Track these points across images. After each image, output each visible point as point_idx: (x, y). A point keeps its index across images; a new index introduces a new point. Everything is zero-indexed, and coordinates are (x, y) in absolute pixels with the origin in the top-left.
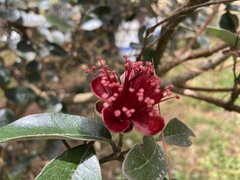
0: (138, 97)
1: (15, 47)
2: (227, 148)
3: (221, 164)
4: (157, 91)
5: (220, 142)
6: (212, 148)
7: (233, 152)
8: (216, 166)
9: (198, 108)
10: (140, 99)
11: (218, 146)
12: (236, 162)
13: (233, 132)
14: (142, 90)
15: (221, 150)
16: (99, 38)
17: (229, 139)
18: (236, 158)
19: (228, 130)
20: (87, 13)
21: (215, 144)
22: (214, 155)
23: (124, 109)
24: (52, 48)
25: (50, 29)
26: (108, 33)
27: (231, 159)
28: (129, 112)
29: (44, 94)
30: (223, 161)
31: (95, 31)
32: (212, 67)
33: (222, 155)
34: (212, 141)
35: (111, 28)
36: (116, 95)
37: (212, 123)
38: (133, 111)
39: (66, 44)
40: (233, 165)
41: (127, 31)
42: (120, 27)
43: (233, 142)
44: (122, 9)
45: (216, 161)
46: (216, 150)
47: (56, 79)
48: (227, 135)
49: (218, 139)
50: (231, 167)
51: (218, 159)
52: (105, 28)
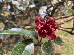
0: (50, 27)
1: (9, 10)
2: (70, 48)
3: (68, 52)
4: (56, 26)
5: (68, 46)
6: (66, 47)
7: (72, 49)
8: (66, 52)
9: (63, 35)
10: (50, 28)
11: (68, 47)
12: (73, 52)
13: (73, 43)
14: (51, 25)
15: (68, 48)
16: (34, 10)
17: (71, 45)
18: (73, 51)
19: (71, 42)
20: (31, 2)
21: (67, 46)
22: (66, 49)
23: (45, 30)
24: (20, 12)
25: (20, 6)
26: (37, 9)
27: (71, 51)
28: (46, 31)
29: (16, 25)
30: (69, 51)
31: (33, 8)
32: (68, 21)
33: (68, 50)
34: (66, 45)
35: (38, 8)
36: (43, 25)
37: (66, 40)
38: (47, 31)
39: (24, 11)
40: (72, 53)
41: (43, 9)
42: (41, 8)
43: (72, 46)
44: (42, 2)
45: (66, 51)
46: (67, 48)
47: (20, 21)
48: (71, 44)
49: (68, 45)
50: (71, 53)
51: (67, 50)
52: (36, 7)
